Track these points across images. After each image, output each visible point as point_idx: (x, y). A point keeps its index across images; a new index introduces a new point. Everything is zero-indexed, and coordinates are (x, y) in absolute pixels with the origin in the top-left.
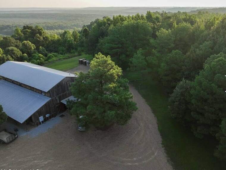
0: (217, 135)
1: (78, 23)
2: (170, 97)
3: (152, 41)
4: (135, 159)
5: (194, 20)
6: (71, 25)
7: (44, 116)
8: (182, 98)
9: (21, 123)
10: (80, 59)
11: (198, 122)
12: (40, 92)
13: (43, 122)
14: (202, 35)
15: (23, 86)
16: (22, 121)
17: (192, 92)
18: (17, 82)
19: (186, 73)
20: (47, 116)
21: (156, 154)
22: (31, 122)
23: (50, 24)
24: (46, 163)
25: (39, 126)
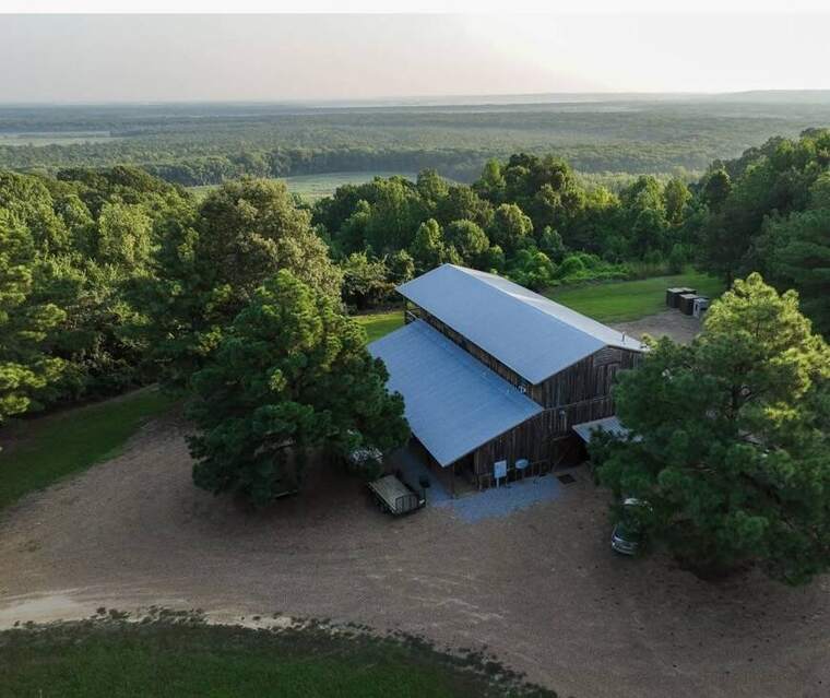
1: (696, 150)
6: (668, 159)
7: (511, 465)
9: (444, 465)
10: (673, 287)
12: (516, 380)
13: (502, 480)
20: (521, 464)
22: (469, 471)
24: (485, 618)
25: (490, 491)
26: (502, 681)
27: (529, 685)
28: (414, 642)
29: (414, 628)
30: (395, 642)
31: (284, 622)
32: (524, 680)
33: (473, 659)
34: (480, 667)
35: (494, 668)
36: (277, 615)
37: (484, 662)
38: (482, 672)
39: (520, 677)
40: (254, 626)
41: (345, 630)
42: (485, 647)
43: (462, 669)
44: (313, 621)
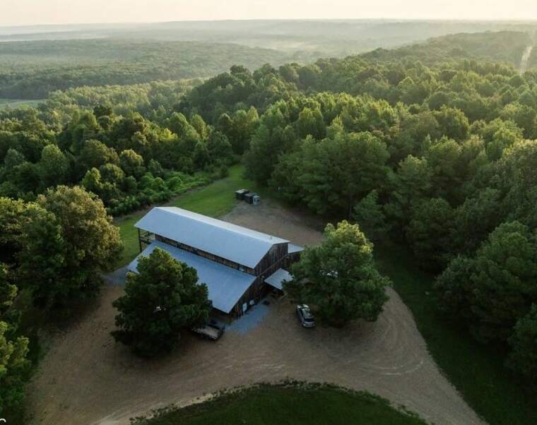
0: (509, 339)
1: (156, 66)
2: (435, 280)
3: (391, 175)
4: (395, 368)
5: (459, 124)
6: (141, 73)
7: (248, 304)
8: (458, 285)
9: (228, 312)
10: (238, 190)
11: (482, 320)
13: (246, 311)
14: (480, 169)
15: (200, 253)
16: (228, 310)
17: (474, 277)
18: (189, 247)
19: (457, 240)
20: (252, 302)
21: (422, 363)
22: (236, 313)
23: (93, 70)
24: (279, 367)
25: (242, 317)
26: (301, 386)
27: (310, 384)
28: (262, 384)
29: (259, 379)
30: (256, 387)
31: (210, 396)
32: (308, 382)
33: (287, 382)
34: (290, 384)
35: (296, 383)
36: (204, 394)
37: (291, 382)
38: (293, 386)
39: (306, 382)
40: (199, 402)
41: (235, 390)
42: (287, 377)
43: (286, 387)
44: (220, 391)
